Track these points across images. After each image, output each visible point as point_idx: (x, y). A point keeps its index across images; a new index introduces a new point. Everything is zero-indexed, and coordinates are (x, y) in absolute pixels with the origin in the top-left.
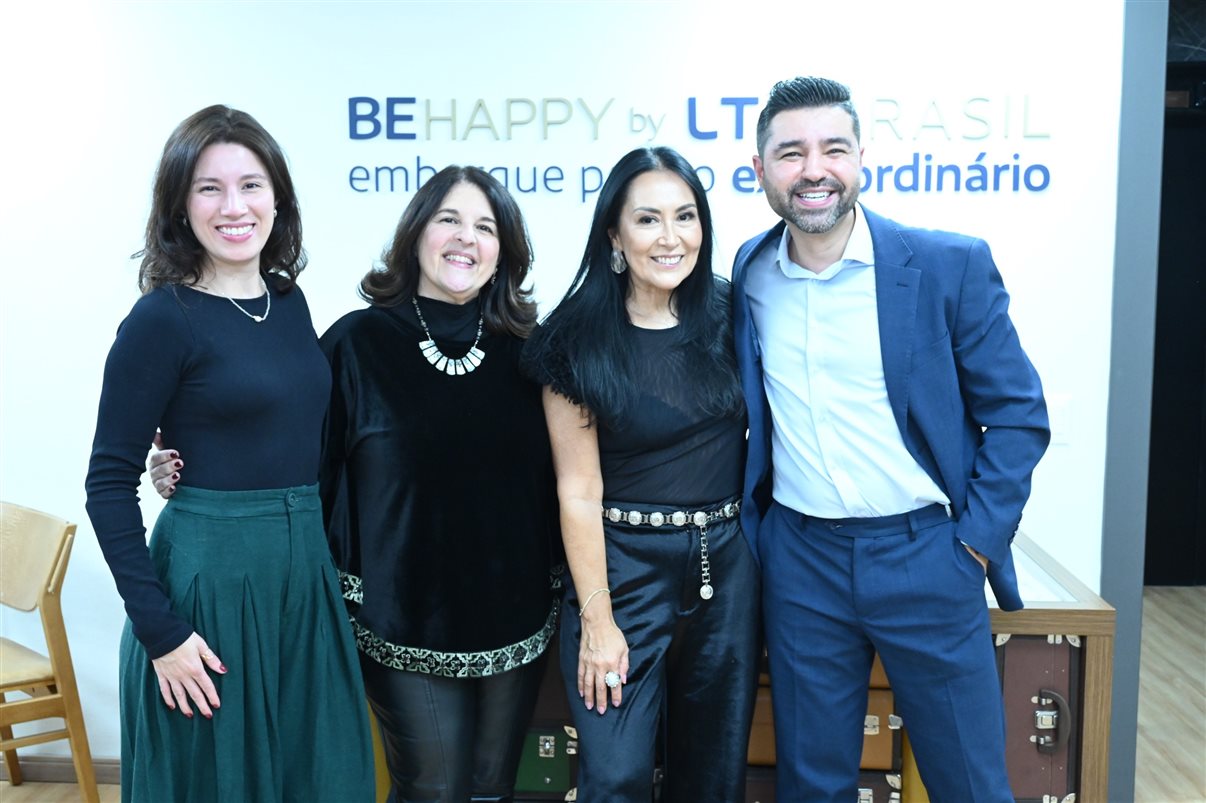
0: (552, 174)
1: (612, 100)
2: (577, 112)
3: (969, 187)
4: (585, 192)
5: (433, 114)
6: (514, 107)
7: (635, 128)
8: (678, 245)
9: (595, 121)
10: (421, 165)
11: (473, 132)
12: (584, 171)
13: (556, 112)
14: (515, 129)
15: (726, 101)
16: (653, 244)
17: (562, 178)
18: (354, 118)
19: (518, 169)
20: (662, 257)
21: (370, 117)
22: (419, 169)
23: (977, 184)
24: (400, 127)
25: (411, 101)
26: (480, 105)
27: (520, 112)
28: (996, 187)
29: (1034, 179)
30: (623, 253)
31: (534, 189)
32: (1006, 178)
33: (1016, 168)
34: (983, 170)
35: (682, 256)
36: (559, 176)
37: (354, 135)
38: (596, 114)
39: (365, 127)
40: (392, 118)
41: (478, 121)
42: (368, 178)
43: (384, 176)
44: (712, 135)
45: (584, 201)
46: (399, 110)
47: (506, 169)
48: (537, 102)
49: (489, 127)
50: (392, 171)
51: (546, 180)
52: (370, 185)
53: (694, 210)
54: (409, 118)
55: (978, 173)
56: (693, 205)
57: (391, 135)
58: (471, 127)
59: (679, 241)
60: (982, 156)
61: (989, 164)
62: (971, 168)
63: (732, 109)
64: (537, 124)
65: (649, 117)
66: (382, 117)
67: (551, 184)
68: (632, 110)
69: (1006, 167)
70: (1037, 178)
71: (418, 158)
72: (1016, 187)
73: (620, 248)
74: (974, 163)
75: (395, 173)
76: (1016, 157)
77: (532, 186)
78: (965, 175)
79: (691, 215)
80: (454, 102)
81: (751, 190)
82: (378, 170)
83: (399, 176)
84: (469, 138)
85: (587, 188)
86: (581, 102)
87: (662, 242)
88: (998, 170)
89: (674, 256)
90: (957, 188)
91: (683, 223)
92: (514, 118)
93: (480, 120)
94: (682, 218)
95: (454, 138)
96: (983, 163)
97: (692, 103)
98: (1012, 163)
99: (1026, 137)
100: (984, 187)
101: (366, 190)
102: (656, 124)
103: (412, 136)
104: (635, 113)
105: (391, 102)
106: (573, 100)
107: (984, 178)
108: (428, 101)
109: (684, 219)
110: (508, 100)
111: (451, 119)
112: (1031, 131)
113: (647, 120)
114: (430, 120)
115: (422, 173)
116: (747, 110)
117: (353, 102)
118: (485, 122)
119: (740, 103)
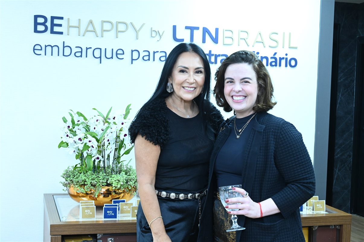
0: (119, 52)
1: (144, 24)
2: (130, 27)
3: (271, 65)
4: (132, 60)
5: (71, 24)
6: (105, 24)
7: (153, 36)
9: (137, 32)
10: (65, 46)
11: (87, 33)
12: (132, 51)
13: (121, 27)
14: (105, 33)
15: (187, 28)
17: (123, 54)
18: (36, 24)
19: (106, 49)
21: (43, 24)
22: (64, 47)
23: (274, 64)
24: (56, 29)
25: (62, 18)
26: (91, 22)
27: (107, 26)
28: (280, 65)
29: (292, 63)
31: (112, 58)
32: (283, 62)
33: (287, 59)
34: (276, 59)
36: (122, 53)
37: (36, 31)
38: (137, 29)
39: (41, 28)
40: (53, 25)
42: (41, 50)
43: (48, 49)
44: (182, 40)
45: (132, 63)
46: (56, 21)
47: (101, 49)
48: (114, 22)
49: (94, 31)
50: (52, 47)
51: (117, 54)
52: (42, 52)
54: (60, 25)
55: (274, 60)
57: (52, 32)
58: (87, 31)
60: (275, 54)
61: (277, 56)
62: (272, 58)
63: (189, 31)
64: (113, 32)
65: (158, 31)
66: (48, 24)
67: (119, 56)
68: (152, 28)
69: (283, 58)
70: (293, 63)
71: (64, 42)
72: (286, 66)
74: (273, 56)
75: (53, 48)
76: (286, 55)
77: (111, 56)
78: (270, 60)
80: (79, 20)
82: (46, 46)
83: (55, 49)
85: (133, 58)
86: (131, 23)
88: (281, 59)
90: (267, 65)
92: (105, 28)
93: (90, 28)
95: (79, 35)
96: (276, 56)
97: (174, 27)
98: (285, 57)
99: (289, 48)
100: (276, 65)
101: (41, 54)
102: (161, 35)
103: (61, 33)
104: (153, 30)
105: (53, 18)
106: (128, 23)
107: (276, 62)
108: (69, 19)
109: (198, 73)
111: (78, 27)
112: (291, 46)
113: (157, 33)
114: (70, 27)
115: (65, 48)
116: (195, 32)
117: (36, 17)
118: (92, 29)
119: (192, 29)
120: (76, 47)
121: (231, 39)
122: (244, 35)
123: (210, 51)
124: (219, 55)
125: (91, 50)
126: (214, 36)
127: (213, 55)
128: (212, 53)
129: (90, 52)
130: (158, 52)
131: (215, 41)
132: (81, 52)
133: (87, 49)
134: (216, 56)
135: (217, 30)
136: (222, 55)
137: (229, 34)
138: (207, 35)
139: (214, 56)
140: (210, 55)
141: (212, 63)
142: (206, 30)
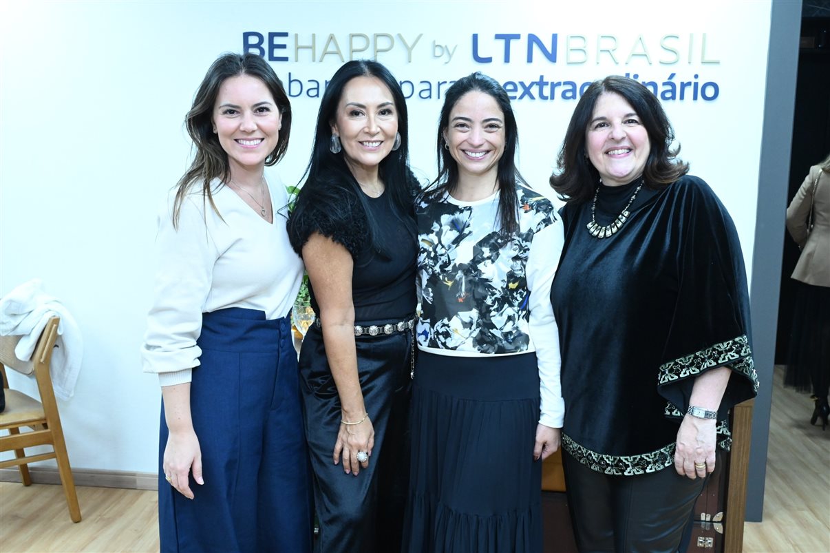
1: (421, 35)
2: (397, 43)
3: (663, 97)
5: (300, 44)
6: (354, 39)
7: (437, 55)
8: (378, 133)
9: (409, 50)
10: (292, 79)
11: (327, 57)
13: (383, 43)
14: (355, 55)
15: (498, 37)
16: (360, 131)
18: (246, 46)
20: (366, 141)
21: (258, 46)
22: (290, 82)
23: (669, 95)
24: (277, 53)
25: (285, 35)
26: (332, 38)
27: (359, 43)
28: (682, 97)
29: (708, 92)
30: (339, 138)
32: (689, 91)
33: (696, 84)
34: (673, 85)
35: (382, 142)
38: (410, 44)
40: (272, 47)
41: (329, 49)
44: (489, 60)
46: (277, 41)
48: (370, 36)
49: (338, 53)
53: (393, 108)
54: (284, 46)
55: (669, 88)
56: (391, 104)
57: (272, 58)
58: (325, 53)
59: (379, 130)
60: (672, 75)
61: (677, 81)
62: (664, 84)
63: (502, 42)
64: (370, 51)
65: (446, 46)
66: (265, 46)
68: (434, 42)
69: (689, 84)
70: (710, 92)
71: (290, 74)
72: (695, 98)
73: (338, 134)
74: (666, 80)
76: (696, 76)
78: (661, 89)
79: (389, 112)
80: (314, 36)
81: (515, 98)
84: (324, 60)
86: (399, 36)
87: (367, 130)
88: (683, 86)
89: (375, 142)
91: (382, 117)
92: (355, 47)
93: (331, 48)
94: (383, 113)
95: (314, 61)
96: (673, 80)
97: (475, 37)
98: (693, 80)
99: (702, 63)
100: (673, 98)
102: (451, 52)
103: (286, 59)
104: (436, 44)
105: (272, 35)
106: (394, 35)
107: (673, 91)
108: (296, 36)
109: (385, 114)
110: (350, 34)
111: (312, 47)
112: (707, 59)
113: (444, 49)
114: (298, 48)
115: (293, 84)
116: (513, 42)
117: (246, 35)
118: (335, 50)
119: (507, 38)
120: (309, 81)
121: (582, 53)
122: (608, 44)
123: (542, 77)
124: (559, 84)
126: (550, 50)
127: (547, 84)
128: (545, 80)
130: (445, 82)
131: (552, 57)
132: (318, 89)
134: (553, 86)
135: (555, 37)
136: (565, 83)
138: (535, 47)
139: (549, 86)
140: (541, 83)
141: (546, 98)
142: (533, 39)
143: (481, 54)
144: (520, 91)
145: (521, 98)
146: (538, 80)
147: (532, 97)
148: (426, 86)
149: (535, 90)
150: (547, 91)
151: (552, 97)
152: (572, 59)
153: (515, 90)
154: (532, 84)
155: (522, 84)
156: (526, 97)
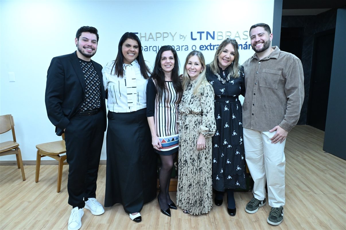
1: (176, 32)
2: (170, 35)
3: (244, 49)
7: (181, 38)
9: (173, 37)
13: (165, 35)
14: (158, 39)
15: (198, 32)
23: (245, 48)
25: (138, 33)
26: (151, 34)
27: (158, 35)
28: (249, 49)
34: (247, 45)
38: (173, 35)
41: (150, 37)
44: (196, 39)
47: (156, 47)
48: (162, 33)
55: (246, 46)
58: (149, 38)
60: (246, 42)
61: (248, 44)
62: (244, 45)
63: (199, 34)
64: (162, 38)
68: (180, 34)
78: (243, 46)
80: (146, 33)
81: (203, 50)
86: (170, 33)
88: (249, 45)
90: (242, 49)
92: (157, 36)
93: (151, 37)
95: (146, 41)
96: (247, 44)
97: (192, 33)
100: (247, 49)
102: (185, 37)
104: (181, 35)
106: (168, 32)
107: (247, 47)
108: (141, 33)
111: (145, 37)
113: (183, 36)
114: (141, 37)
118: (152, 37)
119: (201, 33)
120: (145, 46)
121: (222, 37)
122: (229, 34)
124: (215, 45)
125: (152, 47)
126: (213, 36)
127: (212, 45)
128: (211, 44)
129: (151, 48)
130: (184, 46)
131: (213, 38)
132: (147, 49)
133: (150, 47)
134: (214, 46)
135: (214, 32)
136: (217, 45)
137: (220, 34)
138: (209, 35)
140: (210, 45)
141: (212, 50)
142: (208, 33)
143: (194, 38)
144: (205, 48)
145: (205, 50)
146: (209, 44)
147: (208, 50)
148: (178, 47)
149: (209, 47)
150: (212, 48)
151: (214, 49)
152: (219, 39)
153: (203, 47)
154: (208, 46)
155: (205, 46)
156: (206, 50)
